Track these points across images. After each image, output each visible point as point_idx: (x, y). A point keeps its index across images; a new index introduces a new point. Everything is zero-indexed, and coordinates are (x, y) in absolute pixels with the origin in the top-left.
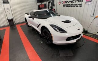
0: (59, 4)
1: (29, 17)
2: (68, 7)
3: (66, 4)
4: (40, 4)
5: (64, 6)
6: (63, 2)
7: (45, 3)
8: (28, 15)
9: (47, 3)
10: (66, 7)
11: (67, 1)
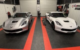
0: (73, 7)
1: (48, 16)
2: (79, 9)
3: (77, 7)
4: (59, 5)
5: (76, 9)
6: (75, 6)
7: (62, 5)
8: (48, 14)
9: (64, 5)
10: (77, 9)
11: (79, 5)
